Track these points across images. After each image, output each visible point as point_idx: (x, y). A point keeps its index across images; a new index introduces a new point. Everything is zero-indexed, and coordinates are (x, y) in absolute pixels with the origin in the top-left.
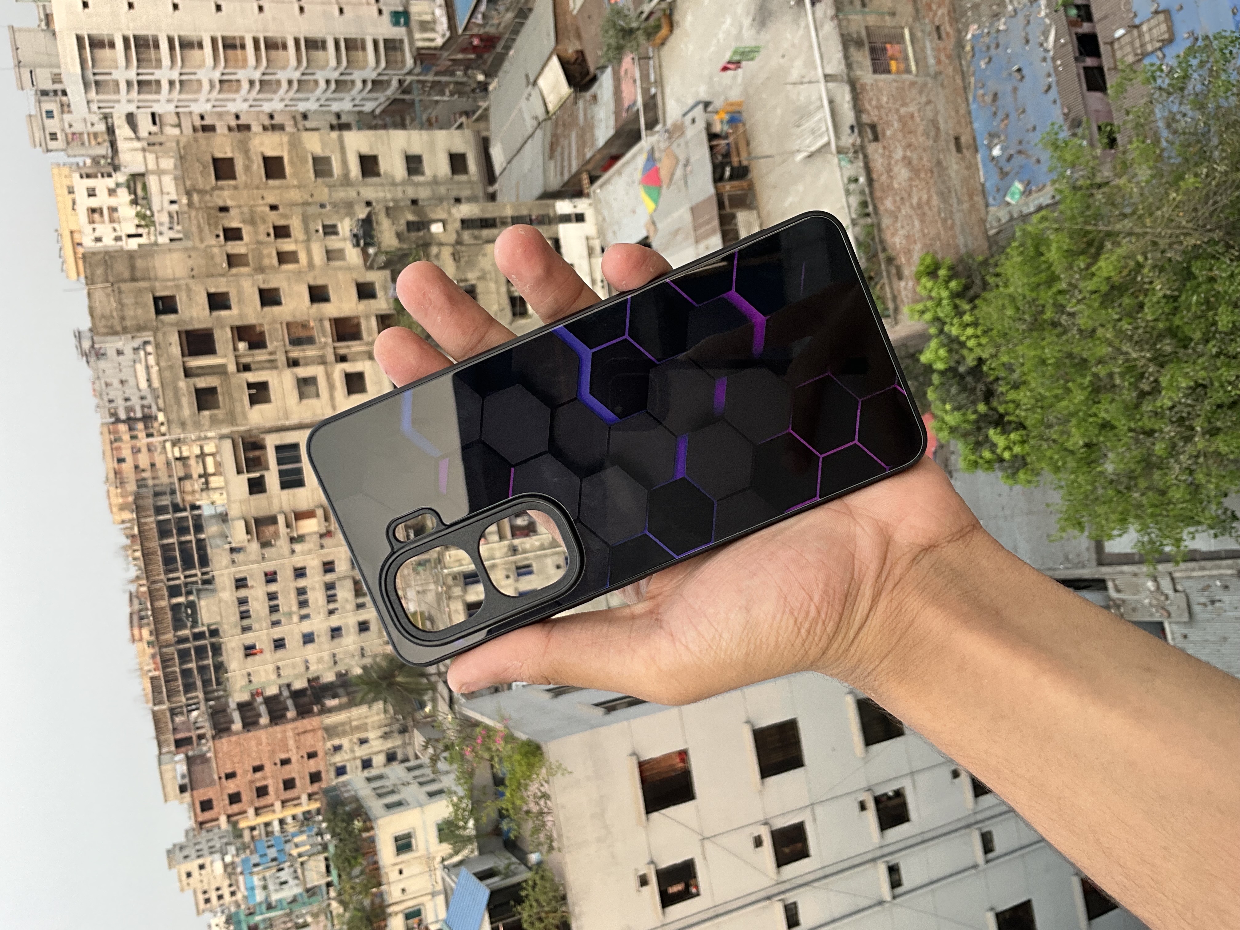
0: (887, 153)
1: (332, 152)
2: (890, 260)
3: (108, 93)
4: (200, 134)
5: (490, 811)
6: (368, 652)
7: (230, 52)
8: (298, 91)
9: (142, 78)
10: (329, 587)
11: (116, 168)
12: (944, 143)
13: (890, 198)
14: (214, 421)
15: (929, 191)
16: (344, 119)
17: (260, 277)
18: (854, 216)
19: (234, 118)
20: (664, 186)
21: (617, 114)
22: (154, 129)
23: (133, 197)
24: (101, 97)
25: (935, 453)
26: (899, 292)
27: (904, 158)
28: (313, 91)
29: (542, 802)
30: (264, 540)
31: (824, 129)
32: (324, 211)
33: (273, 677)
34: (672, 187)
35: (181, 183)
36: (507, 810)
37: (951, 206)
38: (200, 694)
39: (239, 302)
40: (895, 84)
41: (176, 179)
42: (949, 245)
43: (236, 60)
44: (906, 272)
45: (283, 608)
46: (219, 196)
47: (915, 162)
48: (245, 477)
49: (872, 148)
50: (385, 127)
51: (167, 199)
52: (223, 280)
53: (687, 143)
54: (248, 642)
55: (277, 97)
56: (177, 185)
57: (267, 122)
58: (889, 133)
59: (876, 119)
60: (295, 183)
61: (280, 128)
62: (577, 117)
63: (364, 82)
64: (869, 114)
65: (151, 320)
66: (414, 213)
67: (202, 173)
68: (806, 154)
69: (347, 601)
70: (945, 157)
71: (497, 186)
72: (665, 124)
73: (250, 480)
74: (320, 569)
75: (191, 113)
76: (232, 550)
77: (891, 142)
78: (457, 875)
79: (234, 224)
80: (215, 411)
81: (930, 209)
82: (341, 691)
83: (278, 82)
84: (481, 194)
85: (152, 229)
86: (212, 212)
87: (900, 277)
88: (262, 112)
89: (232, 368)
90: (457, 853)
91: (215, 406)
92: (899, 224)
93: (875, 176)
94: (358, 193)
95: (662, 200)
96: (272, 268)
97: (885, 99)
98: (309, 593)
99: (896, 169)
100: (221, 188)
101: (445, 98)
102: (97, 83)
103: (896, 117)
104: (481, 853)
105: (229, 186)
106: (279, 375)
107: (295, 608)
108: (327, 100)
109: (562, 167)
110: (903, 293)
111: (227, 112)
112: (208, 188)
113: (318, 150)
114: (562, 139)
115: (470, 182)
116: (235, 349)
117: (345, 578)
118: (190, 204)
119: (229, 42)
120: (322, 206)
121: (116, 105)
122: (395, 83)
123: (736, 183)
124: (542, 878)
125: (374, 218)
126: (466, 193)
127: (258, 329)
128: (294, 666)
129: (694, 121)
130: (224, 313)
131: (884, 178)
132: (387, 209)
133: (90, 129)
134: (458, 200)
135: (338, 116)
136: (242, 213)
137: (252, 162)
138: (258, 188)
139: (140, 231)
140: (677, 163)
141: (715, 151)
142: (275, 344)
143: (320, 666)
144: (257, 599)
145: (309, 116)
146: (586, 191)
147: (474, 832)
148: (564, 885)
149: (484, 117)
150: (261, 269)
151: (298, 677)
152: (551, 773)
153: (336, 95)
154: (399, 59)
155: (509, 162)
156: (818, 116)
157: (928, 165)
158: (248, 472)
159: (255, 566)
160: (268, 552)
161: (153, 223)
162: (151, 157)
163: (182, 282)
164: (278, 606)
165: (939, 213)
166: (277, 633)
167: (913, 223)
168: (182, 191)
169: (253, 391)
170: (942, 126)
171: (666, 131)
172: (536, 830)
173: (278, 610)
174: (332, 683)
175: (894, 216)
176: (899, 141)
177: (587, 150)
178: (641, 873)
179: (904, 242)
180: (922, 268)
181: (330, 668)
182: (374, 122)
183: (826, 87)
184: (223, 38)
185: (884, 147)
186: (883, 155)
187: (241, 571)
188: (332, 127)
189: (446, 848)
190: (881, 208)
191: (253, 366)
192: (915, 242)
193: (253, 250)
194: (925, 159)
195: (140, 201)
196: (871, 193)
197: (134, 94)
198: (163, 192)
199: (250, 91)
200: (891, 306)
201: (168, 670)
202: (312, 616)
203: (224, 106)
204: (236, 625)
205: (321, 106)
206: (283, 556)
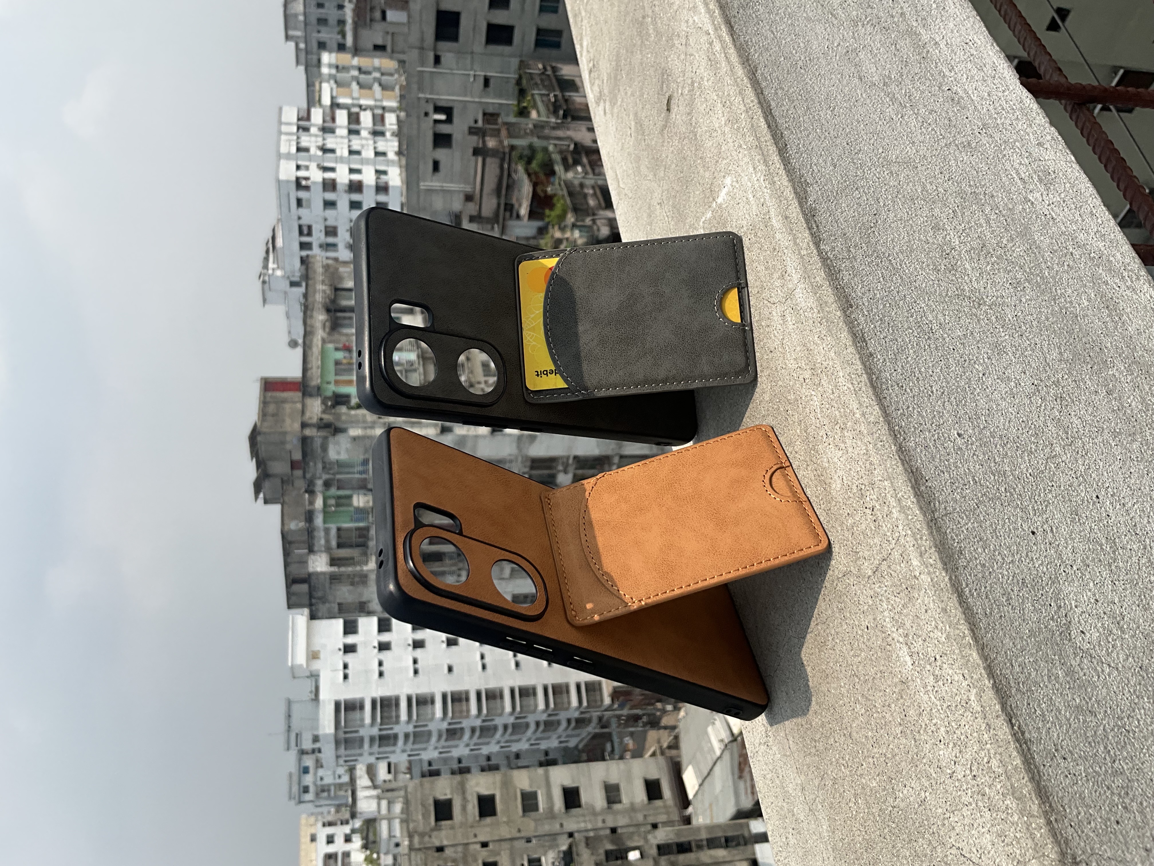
1: (538, 787)
3: (354, 748)
4: (426, 780)
7: (457, 704)
8: (512, 734)
9: (384, 733)
11: (353, 816)
16: (551, 756)
19: (456, 761)
22: (389, 777)
23: (364, 841)
24: (349, 752)
28: (525, 733)
32: (529, 845)
35: (405, 825)
41: (402, 822)
43: (461, 712)
46: (437, 837)
50: (587, 760)
51: (394, 841)
55: (494, 741)
56: (401, 828)
57: (484, 763)
60: (505, 819)
61: (496, 768)
63: (569, 721)
66: (613, 842)
67: (423, 815)
71: (691, 810)
75: (421, 760)
83: (495, 728)
84: (675, 817)
86: (429, 851)
88: (481, 754)
94: (562, 825)
100: (440, 828)
101: (639, 729)
102: (346, 741)
105: (447, 826)
108: (537, 739)
111: (452, 758)
112: (428, 829)
113: (526, 786)
115: (665, 807)
118: (411, 847)
119: (456, 696)
120: (528, 840)
121: (359, 758)
122: (595, 720)
125: (575, 849)
126: (663, 818)
132: (587, 839)
133: (338, 781)
134: (655, 826)
135: (546, 753)
136: (456, 852)
137: (468, 801)
138: (472, 826)
145: (521, 755)
149: (675, 745)
153: (545, 735)
154: (598, 698)
155: (701, 785)
162: (384, 803)
168: (406, 834)
184: (453, 694)
188: (541, 764)
195: (370, 846)
197: (376, 748)
198: (391, 836)
199: (471, 737)
203: (449, 752)
205: (531, 745)
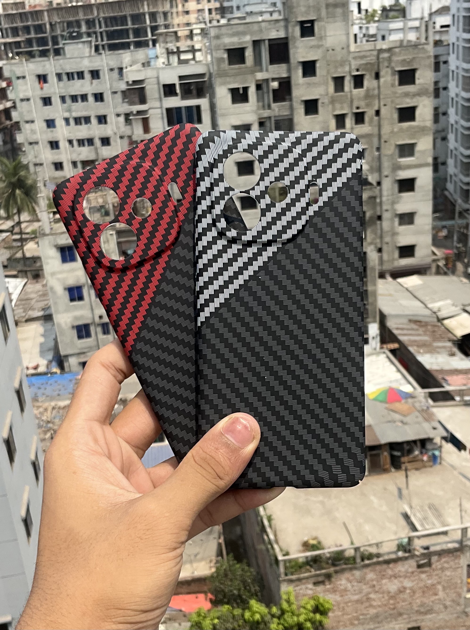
0: (409, 575)
1: (417, 158)
2: (328, 576)
4: (432, 60)
6: (38, 169)
8: (462, 134)
10: (90, 142)
12: (415, 618)
13: (375, 577)
14: (220, 60)
15: (379, 606)
16: (441, 167)
17: (326, 101)
18: (362, 549)
19: (444, 86)
20: (387, 405)
21: (441, 371)
22: (438, 27)
23: (388, 8)
25: (181, 611)
26: (304, 584)
27: (405, 588)
28: (462, 146)
30: (127, 93)
31: (427, 527)
32: (375, 149)
33: (22, 96)
34: (386, 411)
35: (398, 44)
37: (368, 624)
38: (9, 40)
39: (309, 84)
40: (459, 581)
41: (402, 41)
42: (339, 622)
44: (320, 588)
45: (75, 106)
46: (387, 72)
47: (401, 596)
48: (177, 82)
49: (412, 563)
50: (435, 198)
51: (386, 34)
52: (324, 73)
53: (419, 423)
54: (49, 78)
55: (458, 118)
56: (396, 41)
57: (441, 110)
58: (423, 576)
59: (434, 566)
60: (395, 130)
61: (436, 119)
62: (440, 341)
64: (438, 561)
65: (296, 17)
66: (371, 218)
67: (404, 60)
68: (409, 513)
69: (80, 154)
70: (404, 619)
71: (390, 279)
72: (433, 407)
73: (174, 85)
74: (104, 135)
75: (449, 54)
76: (121, 69)
77: (417, 578)
79: (366, 83)
80: (227, 62)
81: (367, 607)
82: (9, 146)
85: (364, 22)
86: (376, 67)
87: (315, 584)
88: (448, 107)
89: (260, 76)
91: (231, 62)
92: (355, 584)
93: (391, 565)
94: (387, 176)
95: (378, 404)
96: (334, 109)
97: (448, 573)
98: (86, 126)
99: (396, 581)
100: (393, 74)
101: (455, 244)
103: (435, 582)
105: (394, 80)
106: (253, 111)
107: (75, 115)
108: (456, 156)
109: (402, 329)
110: (303, 587)
111: (448, 82)
112: (393, 64)
113: (418, 148)
114: (423, 329)
115: (393, 260)
116: (274, 80)
117: (97, 153)
118: (380, 51)
120: (378, 149)
123: (388, 460)
125: (368, 187)
126: (385, 256)
127: (287, 97)
128: (30, 111)
129: (435, 428)
130: (300, 72)
131: (390, 572)
132: (374, 198)
134: (380, 250)
135: (444, 163)
136: (374, 89)
137: (412, 98)
138: (392, 102)
139: (363, 13)
140: (405, 416)
141: (413, 444)
142: (277, 109)
143: (28, 132)
144: (82, 86)
145: (444, 142)
146: (385, 346)
150: (333, 101)
151: (21, 114)
153: (459, 162)
155: (407, 289)
156: (436, 522)
157: (399, 606)
158: (181, 84)
159: (108, 86)
160: (119, 96)
161: (368, 22)
162: (416, 24)
163: (323, 42)
164: (77, 101)
165: (363, 615)
166: (56, 100)
167: (356, 594)
168: (391, 45)
169: (241, 91)
170: (429, 616)
171: (428, 408)
173: (73, 101)
174: (16, 140)
175: (361, 580)
176: (417, 584)
177: (415, 348)
179: (342, 587)
180: (321, 601)
181: (27, 139)
182: (439, 190)
183: (458, 529)
185: (413, 573)
186: (407, 572)
187: (105, 75)
188: (436, 159)
190: (367, 570)
191: (260, 92)
192: (342, 596)
193: (346, 96)
194: (403, 604)
195: (385, 13)
196: (379, 563)
197: (463, 13)
198: (391, 31)
199: (464, 99)
200: (294, 577)
201: (29, 16)
202: (68, 127)
203: (453, 79)
204: (62, 69)
205: (451, 151)
206: (115, 107)
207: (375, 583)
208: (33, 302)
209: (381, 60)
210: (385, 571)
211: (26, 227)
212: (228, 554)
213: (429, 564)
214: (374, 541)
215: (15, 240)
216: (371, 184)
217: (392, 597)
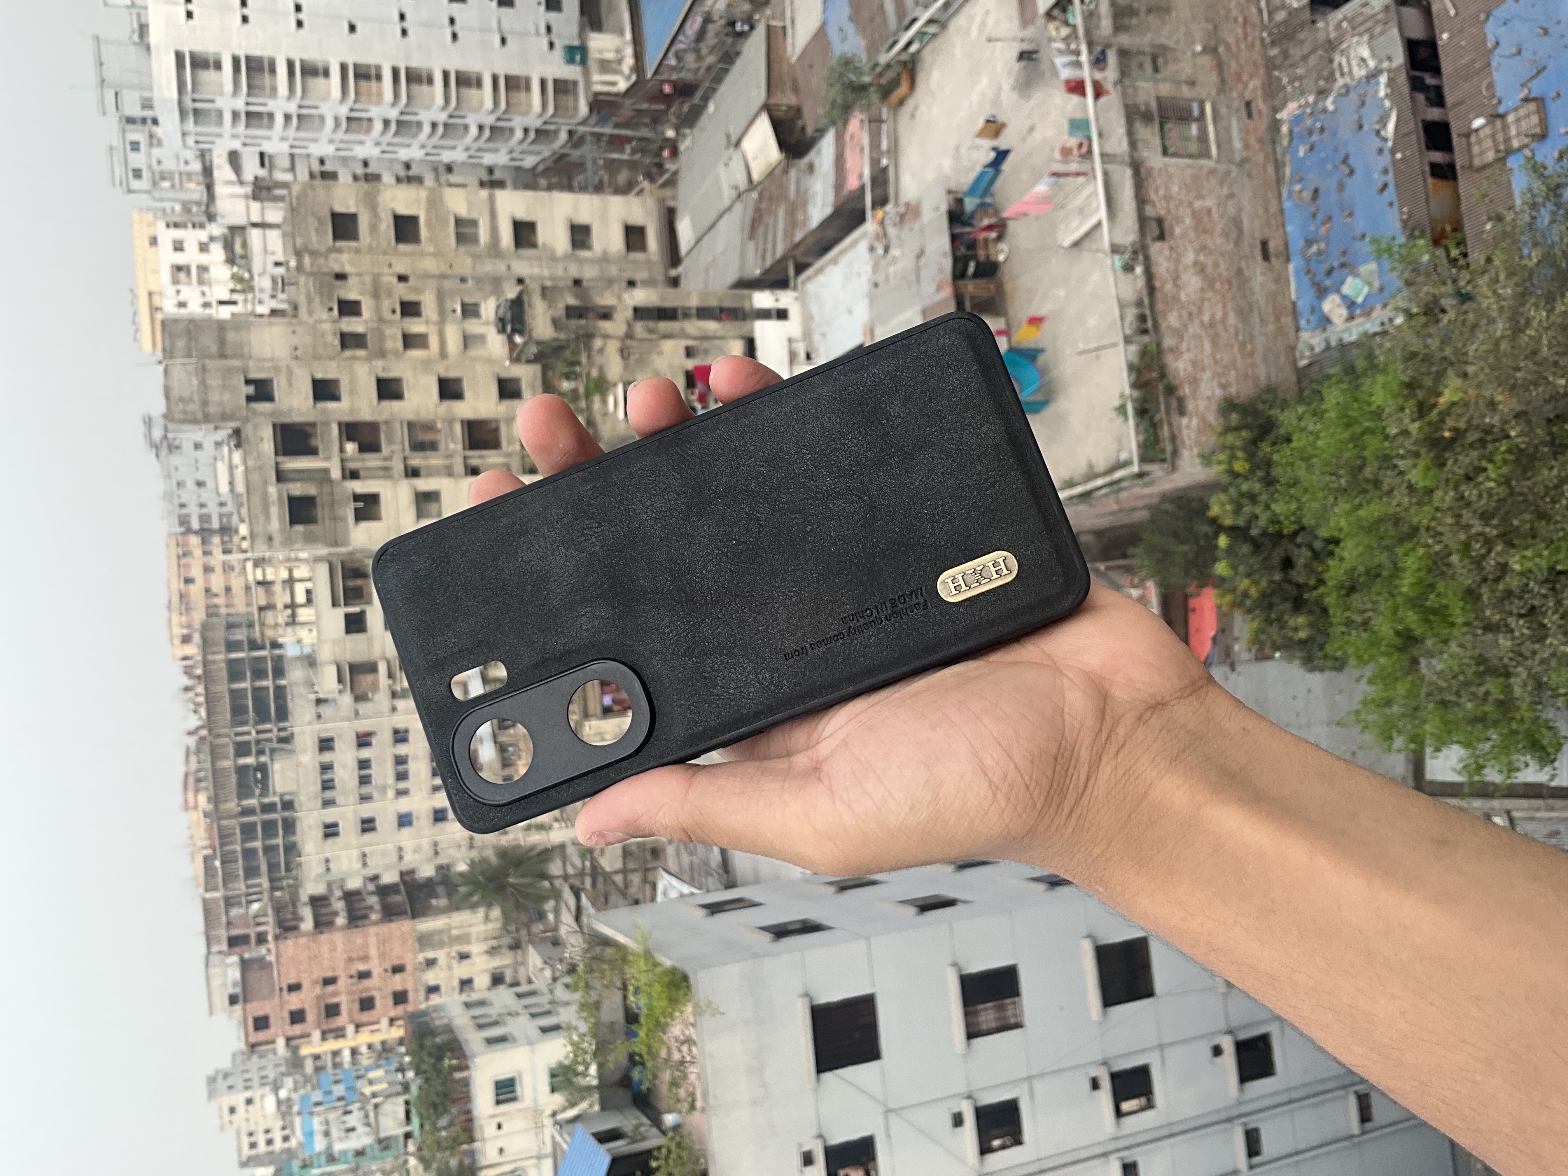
0: (1174, 256)
1: (480, 213)
2: (1171, 390)
3: (209, 125)
4: (318, 182)
5: (618, 1057)
6: (478, 843)
7: (363, 84)
8: (443, 136)
9: (252, 108)
11: (211, 217)
12: (1247, 248)
13: (1175, 313)
14: (309, 539)
15: (1224, 306)
16: (498, 175)
17: (379, 364)
18: (1128, 332)
19: (361, 164)
21: (837, 187)
22: (262, 173)
23: (229, 254)
24: (201, 129)
25: (1214, 639)
26: (1180, 430)
27: (1196, 263)
28: (461, 138)
29: (685, 1048)
30: (359, 692)
31: (1095, 206)
32: (463, 286)
33: (358, 866)
35: (290, 241)
36: (641, 1056)
37: (1252, 327)
38: (264, 882)
39: (351, 392)
40: (1189, 171)
41: (284, 235)
42: (1246, 375)
43: (369, 94)
44: (1190, 405)
45: (376, 780)
46: (335, 260)
47: (1209, 269)
48: (341, 611)
49: (1156, 249)
50: (548, 188)
51: (271, 259)
52: (333, 364)
54: (329, 820)
55: (416, 143)
56: (284, 243)
57: (402, 173)
58: (1178, 231)
59: (1162, 213)
60: (432, 249)
61: (418, 180)
62: (787, 189)
63: (526, 131)
64: (1154, 206)
65: (241, 409)
66: (577, 296)
67: (317, 229)
70: (1248, 266)
71: (681, 269)
72: (896, 204)
73: (347, 616)
75: (308, 156)
76: (319, 702)
77: (1180, 242)
78: (570, 1134)
79: (352, 296)
80: (311, 527)
81: (1226, 330)
82: (440, 889)
83: (419, 124)
84: (661, 278)
85: (250, 296)
86: (326, 278)
87: (1182, 412)
88: (397, 159)
89: (336, 473)
90: (572, 1105)
91: (312, 519)
92: (1185, 345)
93: (1157, 284)
94: (509, 267)
96: (396, 352)
97: (1175, 189)
98: (410, 763)
99: (1185, 277)
100: (339, 251)
101: (625, 157)
102: (196, 112)
103: (1188, 212)
104: (603, 1108)
105: (349, 248)
106: (394, 487)
107: (391, 779)
108: (479, 150)
109: (765, 251)
110: (1185, 432)
111: (354, 158)
112: (323, 249)
113: (463, 211)
114: (766, 216)
115: (648, 262)
116: (342, 450)
118: (300, 268)
119: (362, 71)
120: (463, 280)
121: (218, 141)
122: (563, 136)
123: (981, 282)
124: (679, 1145)
125: (525, 298)
126: (641, 275)
127: (372, 429)
128: (384, 854)
130: (331, 405)
131: (1169, 287)
132: (544, 289)
133: (184, 168)
134: (631, 284)
135: (491, 170)
136: (363, 283)
137: (380, 220)
138: (385, 253)
139: (236, 297)
141: (957, 240)
142: (392, 447)
143: (417, 856)
144: (344, 766)
145: (455, 169)
146: (791, 282)
147: (595, 1082)
148: (705, 1156)
149: (672, 182)
150: (382, 354)
151: (388, 868)
152: (698, 1012)
153: (490, 145)
154: (571, 104)
155: (698, 241)
157: (1225, 274)
158: (346, 605)
159: (345, 724)
160: (363, 707)
161: (251, 289)
162: (255, 206)
163: (283, 364)
164: (369, 776)
165: (1236, 334)
166: (367, 809)
167: (1202, 345)
168: (291, 250)
169: (360, 505)
170: (1246, 225)
172: (674, 1084)
173: (370, 782)
174: (429, 880)
175: (1179, 334)
176: (1190, 242)
177: (797, 231)
178: (806, 1148)
179: (1190, 368)
181: (429, 860)
182: (535, 181)
183: (1103, 169)
184: (356, 66)
185: (1171, 249)
186: (1169, 259)
187: (327, 729)
188: (482, 184)
189: (558, 1099)
190: (1164, 325)
191: (362, 473)
192: (1203, 370)
193: (373, 329)
194: (1222, 266)
195: (238, 260)
196: (1152, 305)
197: (241, 128)
198: (267, 251)
199: (383, 133)
200: (1169, 448)
201: (228, 848)
202: (412, 792)
203: (350, 150)
204: (316, 797)
205: (470, 157)
206: (380, 714)
207: (1185, 314)
208: (695, 860)
209: (315, 270)
210: (1166, 295)
211: (574, 866)
212: (1125, 556)
213: (1160, 222)
214: (1116, 312)
215: (594, 885)
216: (520, 294)
217: (1211, 286)
